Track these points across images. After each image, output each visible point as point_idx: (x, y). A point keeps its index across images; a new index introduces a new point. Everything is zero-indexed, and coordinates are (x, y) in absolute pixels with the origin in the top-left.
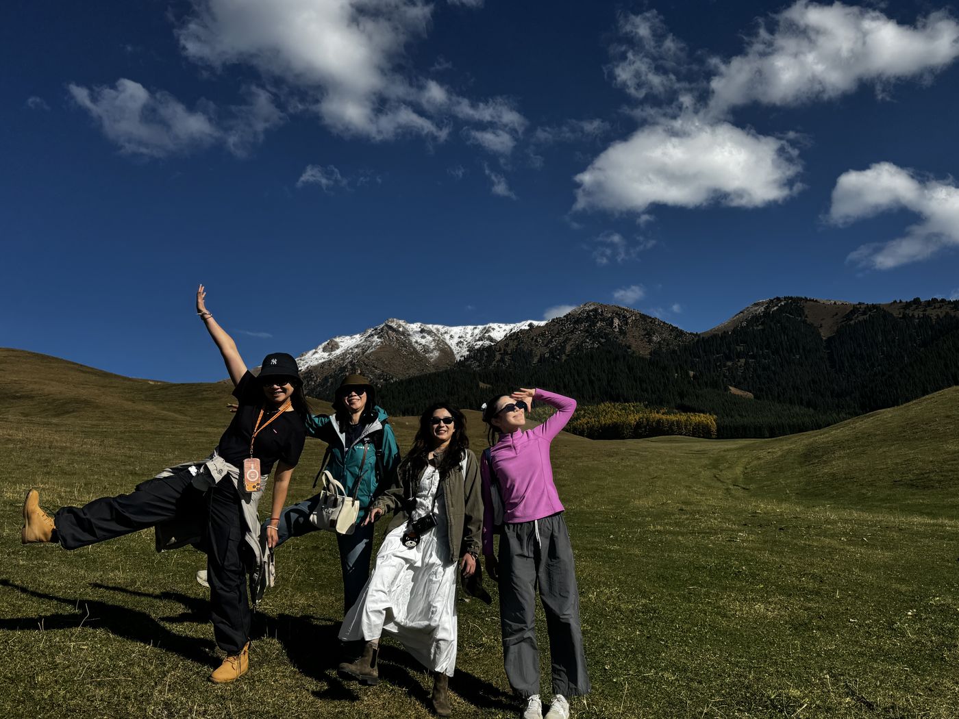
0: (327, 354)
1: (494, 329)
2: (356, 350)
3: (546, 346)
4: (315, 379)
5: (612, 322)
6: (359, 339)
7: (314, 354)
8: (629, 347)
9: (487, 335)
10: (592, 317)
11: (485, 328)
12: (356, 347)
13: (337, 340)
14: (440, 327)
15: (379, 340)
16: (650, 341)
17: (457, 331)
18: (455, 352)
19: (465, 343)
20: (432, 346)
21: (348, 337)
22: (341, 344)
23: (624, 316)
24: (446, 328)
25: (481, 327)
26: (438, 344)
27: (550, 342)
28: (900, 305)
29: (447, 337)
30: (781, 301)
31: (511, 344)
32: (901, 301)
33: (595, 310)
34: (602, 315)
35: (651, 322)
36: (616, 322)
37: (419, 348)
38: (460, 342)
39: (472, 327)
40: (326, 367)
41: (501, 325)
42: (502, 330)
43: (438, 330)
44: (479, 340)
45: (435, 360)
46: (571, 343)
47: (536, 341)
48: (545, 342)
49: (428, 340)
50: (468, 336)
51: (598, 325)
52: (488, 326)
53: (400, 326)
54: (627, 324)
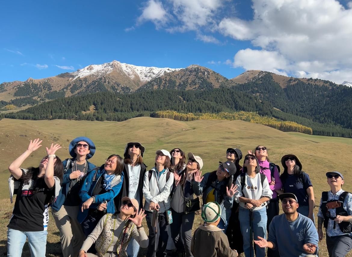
0: (89, 71)
1: (154, 69)
2: (103, 71)
3: (180, 79)
4: (88, 81)
5: (204, 73)
6: (101, 67)
7: (84, 70)
8: (212, 84)
9: (151, 71)
10: (197, 70)
11: (150, 68)
12: (103, 70)
13: (92, 66)
14: (133, 65)
15: (111, 68)
16: (218, 82)
17: (139, 68)
18: (140, 76)
19: (143, 73)
20: (131, 73)
21: (97, 65)
22: (94, 68)
23: (208, 72)
24: (135, 66)
25: (148, 68)
26: (133, 72)
27: (181, 78)
28: (306, 79)
29: (136, 70)
30: (263, 73)
31: (167, 77)
32: (306, 78)
33: (198, 68)
34: (200, 70)
35: (217, 74)
36: (206, 73)
37: (126, 73)
38: (141, 73)
39: (145, 67)
40: (91, 77)
41: (157, 68)
42: (157, 70)
43: (132, 67)
44: (149, 73)
45: (133, 79)
46: (190, 79)
47: (176, 77)
48: (180, 78)
49: (129, 71)
50: (144, 70)
51: (199, 74)
52: (151, 67)
53: (118, 64)
54: (209, 74)
